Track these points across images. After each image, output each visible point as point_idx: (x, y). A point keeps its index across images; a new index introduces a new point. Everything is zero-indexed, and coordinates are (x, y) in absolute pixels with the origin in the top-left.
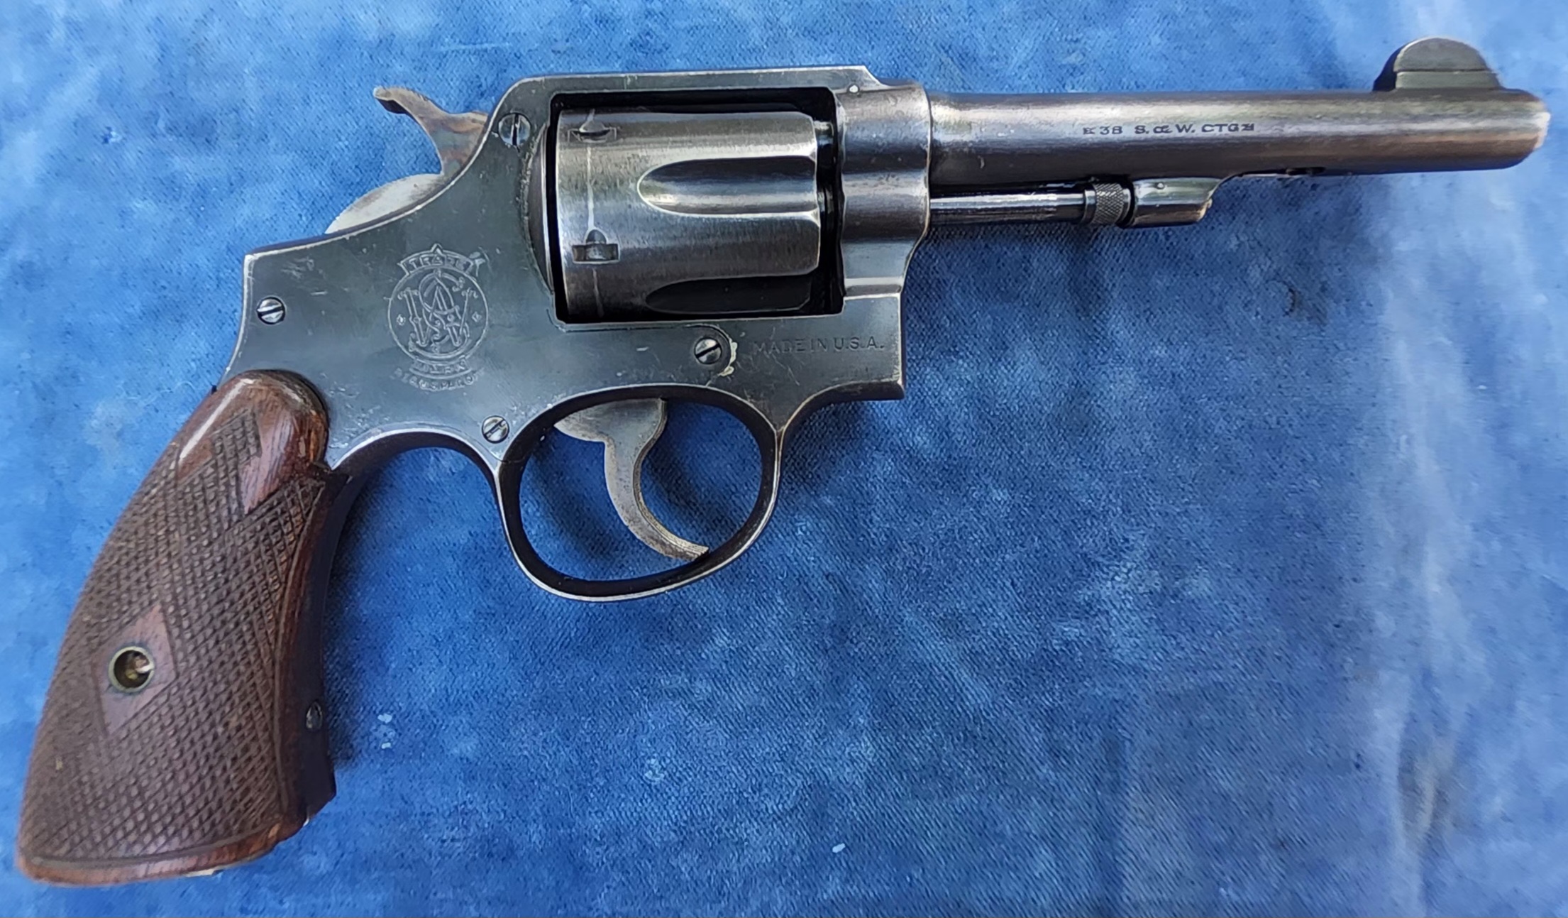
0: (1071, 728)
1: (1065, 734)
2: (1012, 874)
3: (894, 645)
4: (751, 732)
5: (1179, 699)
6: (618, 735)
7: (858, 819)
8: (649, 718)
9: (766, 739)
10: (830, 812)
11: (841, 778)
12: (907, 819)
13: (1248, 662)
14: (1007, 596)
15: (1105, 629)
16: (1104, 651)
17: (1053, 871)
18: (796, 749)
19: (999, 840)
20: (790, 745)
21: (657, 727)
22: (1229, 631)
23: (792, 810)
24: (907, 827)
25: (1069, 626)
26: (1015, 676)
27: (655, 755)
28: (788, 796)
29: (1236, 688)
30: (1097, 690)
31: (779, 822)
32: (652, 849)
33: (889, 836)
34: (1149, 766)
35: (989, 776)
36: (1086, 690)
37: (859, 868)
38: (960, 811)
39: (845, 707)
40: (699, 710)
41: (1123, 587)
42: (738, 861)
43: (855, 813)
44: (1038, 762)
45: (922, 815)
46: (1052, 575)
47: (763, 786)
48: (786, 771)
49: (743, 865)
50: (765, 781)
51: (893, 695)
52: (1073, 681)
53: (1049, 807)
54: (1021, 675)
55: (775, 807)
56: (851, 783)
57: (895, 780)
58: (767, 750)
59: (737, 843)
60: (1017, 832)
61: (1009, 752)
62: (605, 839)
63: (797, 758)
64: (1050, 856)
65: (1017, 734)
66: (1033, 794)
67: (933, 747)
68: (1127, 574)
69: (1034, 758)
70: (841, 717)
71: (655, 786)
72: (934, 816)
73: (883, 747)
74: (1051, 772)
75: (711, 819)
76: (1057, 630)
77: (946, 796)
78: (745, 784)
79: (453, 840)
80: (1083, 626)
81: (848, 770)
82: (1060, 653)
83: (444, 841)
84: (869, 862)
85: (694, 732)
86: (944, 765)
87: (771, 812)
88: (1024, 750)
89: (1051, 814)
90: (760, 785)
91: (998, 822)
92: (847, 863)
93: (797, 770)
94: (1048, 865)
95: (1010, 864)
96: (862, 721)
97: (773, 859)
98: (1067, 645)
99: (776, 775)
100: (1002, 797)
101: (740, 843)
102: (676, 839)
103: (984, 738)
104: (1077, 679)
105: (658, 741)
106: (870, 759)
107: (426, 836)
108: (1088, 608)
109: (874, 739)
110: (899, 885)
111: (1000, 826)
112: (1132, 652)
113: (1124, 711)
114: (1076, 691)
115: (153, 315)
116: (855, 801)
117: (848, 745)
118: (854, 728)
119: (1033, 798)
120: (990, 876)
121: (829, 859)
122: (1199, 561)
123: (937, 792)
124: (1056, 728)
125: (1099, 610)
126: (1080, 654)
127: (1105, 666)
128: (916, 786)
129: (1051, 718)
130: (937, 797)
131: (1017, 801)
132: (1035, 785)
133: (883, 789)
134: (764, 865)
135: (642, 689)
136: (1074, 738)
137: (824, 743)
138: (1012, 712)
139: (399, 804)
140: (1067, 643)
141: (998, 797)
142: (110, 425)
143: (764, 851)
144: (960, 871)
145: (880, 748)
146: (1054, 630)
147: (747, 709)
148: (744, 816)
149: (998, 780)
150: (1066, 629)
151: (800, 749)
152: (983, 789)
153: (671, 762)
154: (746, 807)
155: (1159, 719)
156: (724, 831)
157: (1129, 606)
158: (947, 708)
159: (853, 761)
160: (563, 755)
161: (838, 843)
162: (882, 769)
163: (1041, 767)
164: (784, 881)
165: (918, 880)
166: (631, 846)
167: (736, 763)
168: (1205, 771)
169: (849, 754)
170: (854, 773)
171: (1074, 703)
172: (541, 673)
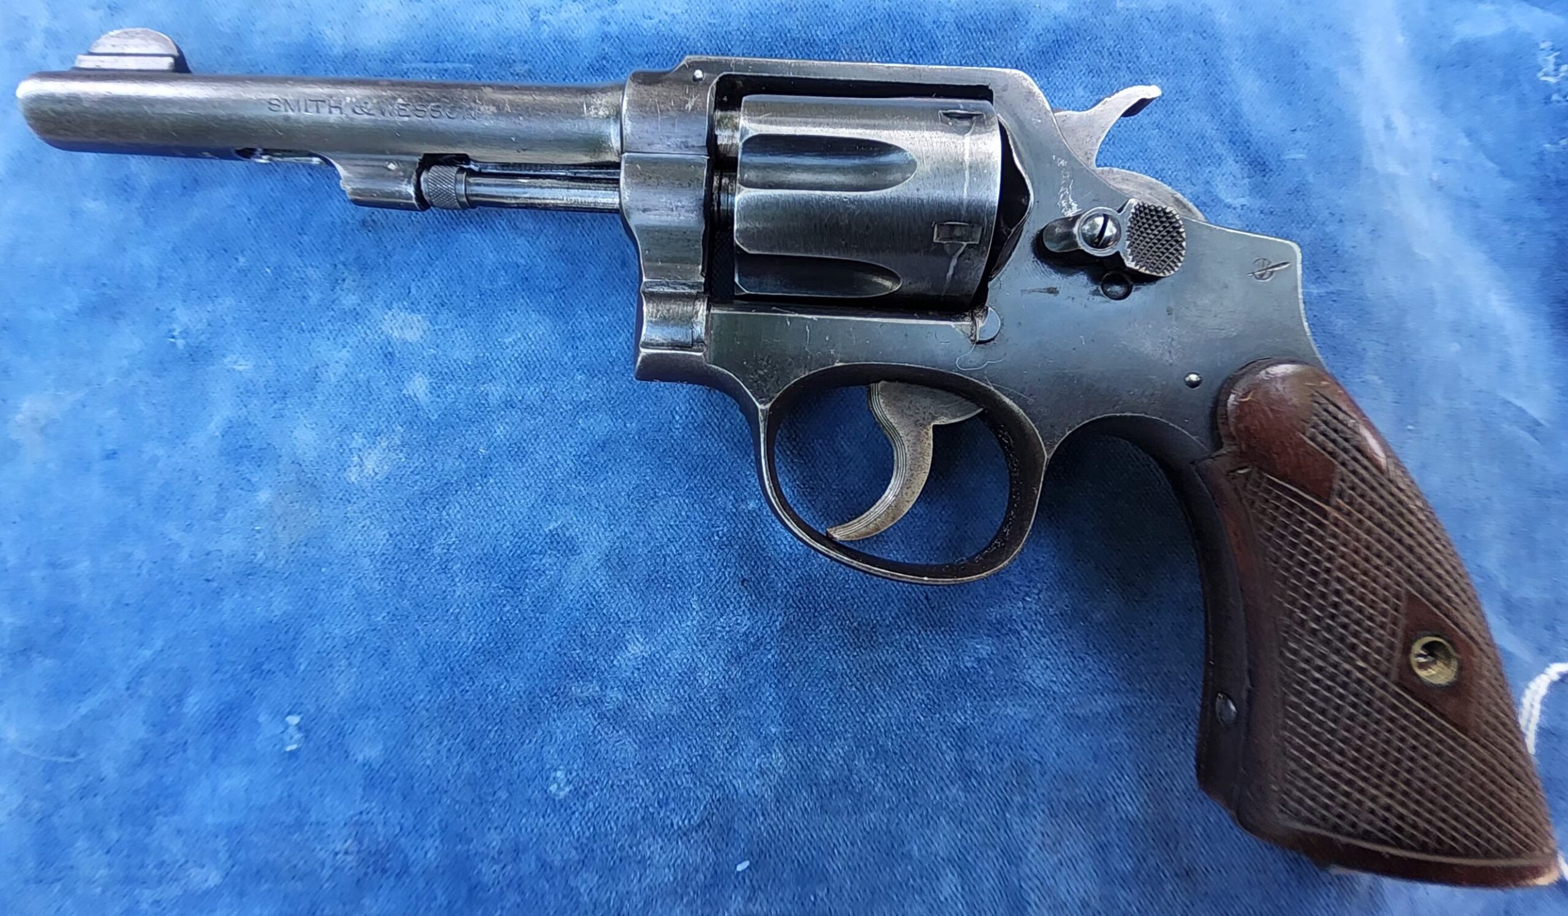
0: (983, 748)
1: (977, 754)
2: (916, 896)
3: (807, 652)
4: (661, 742)
5: (1087, 721)
6: (525, 746)
7: (765, 834)
8: (558, 727)
9: (676, 749)
10: (736, 827)
11: (750, 791)
12: (815, 836)
13: (1154, 685)
14: (921, 609)
15: (1016, 649)
16: (1015, 671)
17: (959, 896)
18: (707, 761)
19: (906, 861)
20: (701, 756)
21: (564, 737)
22: (1135, 654)
23: (699, 826)
24: (814, 844)
25: (981, 643)
26: (928, 691)
27: (561, 767)
28: (695, 811)
29: (1143, 713)
30: (1008, 710)
31: (685, 838)
32: (551, 868)
33: (796, 853)
34: (1059, 790)
35: (900, 795)
36: (997, 710)
37: (763, 887)
38: (868, 829)
39: (757, 716)
40: (609, 720)
41: (1034, 607)
42: (640, 880)
43: (762, 828)
44: (948, 782)
45: (830, 831)
46: (965, 592)
47: (670, 800)
48: (695, 784)
49: (644, 885)
50: (672, 795)
51: (804, 703)
52: (985, 700)
53: (957, 828)
54: (933, 691)
55: (680, 823)
56: (760, 796)
57: (805, 794)
58: (677, 761)
59: (639, 862)
60: (924, 852)
61: (919, 769)
62: (502, 856)
63: (707, 770)
64: (956, 880)
65: (928, 751)
66: (942, 815)
67: (844, 760)
68: (1038, 594)
69: (944, 777)
70: (752, 726)
71: (560, 801)
72: (842, 834)
73: (794, 759)
74: (960, 793)
75: (614, 836)
76: (969, 646)
77: (855, 813)
78: (653, 798)
79: (346, 853)
80: (994, 644)
81: (757, 782)
82: (972, 670)
83: (336, 854)
84: (774, 880)
85: (603, 742)
86: (855, 781)
87: (676, 827)
88: (934, 768)
89: (959, 836)
90: (667, 799)
91: (906, 842)
92: (751, 881)
93: (707, 783)
94: (954, 889)
95: (916, 886)
96: (774, 730)
97: (675, 879)
98: (979, 662)
99: (684, 788)
100: (911, 816)
101: (642, 862)
102: (577, 858)
103: (895, 753)
104: (988, 698)
105: (565, 752)
106: (781, 771)
107: (319, 847)
108: (999, 627)
109: (786, 750)
110: (802, 904)
111: (908, 847)
112: (1043, 674)
113: (1033, 730)
114: (989, 711)
115: (91, 311)
116: (763, 814)
117: (758, 755)
118: (765, 737)
119: (942, 818)
120: (895, 898)
121: (733, 877)
122: (1107, 585)
123: (846, 807)
124: (968, 748)
125: (1010, 629)
126: (991, 672)
127: (1016, 687)
128: (826, 802)
129: (962, 737)
130: (846, 814)
131: (925, 822)
132: (944, 805)
133: (792, 803)
134: (666, 884)
135: (552, 697)
136: (985, 758)
137: (736, 754)
138: (923, 728)
139: (295, 812)
140: (979, 660)
141: (908, 816)
142: (35, 420)
143: (667, 870)
144: (865, 891)
145: (791, 760)
146: (967, 646)
147: (658, 717)
148: (648, 832)
149: (908, 799)
150: (978, 646)
151: (710, 760)
152: (893, 806)
153: (578, 775)
154: (652, 824)
155: (1068, 740)
156: (627, 848)
157: (1039, 627)
158: (858, 719)
159: (763, 773)
160: (467, 768)
161: (743, 860)
162: (792, 782)
163: (951, 787)
164: (685, 901)
165: (822, 899)
166: (529, 864)
167: (644, 775)
168: (1114, 797)
169: (759, 765)
170: (763, 785)
171: (986, 723)
172: (449, 679)
